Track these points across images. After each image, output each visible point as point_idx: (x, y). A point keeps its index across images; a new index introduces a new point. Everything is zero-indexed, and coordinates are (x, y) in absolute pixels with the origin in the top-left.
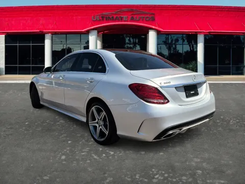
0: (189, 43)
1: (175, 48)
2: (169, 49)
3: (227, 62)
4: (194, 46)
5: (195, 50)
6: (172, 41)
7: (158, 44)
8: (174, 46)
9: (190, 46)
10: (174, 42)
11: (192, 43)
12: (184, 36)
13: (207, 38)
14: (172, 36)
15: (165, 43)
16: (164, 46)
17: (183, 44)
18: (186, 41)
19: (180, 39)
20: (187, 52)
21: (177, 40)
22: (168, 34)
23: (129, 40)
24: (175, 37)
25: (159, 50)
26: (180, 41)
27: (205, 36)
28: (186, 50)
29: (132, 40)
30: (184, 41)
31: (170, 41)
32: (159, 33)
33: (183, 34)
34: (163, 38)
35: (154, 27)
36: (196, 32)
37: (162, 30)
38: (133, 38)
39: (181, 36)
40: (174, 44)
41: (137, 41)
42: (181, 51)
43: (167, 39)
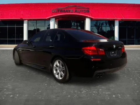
0: (110, 25)
1: (102, 29)
2: (98, 29)
3: (132, 37)
4: (113, 27)
5: (113, 30)
6: (99, 24)
7: (91, 26)
8: (101, 28)
9: (110, 27)
10: (101, 25)
11: (111, 25)
12: (107, 21)
13: (121, 23)
14: (100, 21)
15: (96, 26)
16: (95, 27)
17: (106, 26)
18: (108, 24)
19: (104, 24)
20: (108, 31)
21: (102, 24)
22: (97, 20)
23: (74, 24)
24: (102, 22)
25: (92, 30)
26: (105, 25)
27: (119, 21)
28: (108, 30)
29: (76, 24)
30: (106, 24)
31: (98, 25)
32: (92, 20)
33: (106, 20)
34: (94, 23)
35: (89, 16)
36: (114, 19)
37: (93, 18)
38: (76, 23)
39: (104, 21)
40: (101, 26)
41: (79, 24)
42: (105, 31)
43: (97, 23)
